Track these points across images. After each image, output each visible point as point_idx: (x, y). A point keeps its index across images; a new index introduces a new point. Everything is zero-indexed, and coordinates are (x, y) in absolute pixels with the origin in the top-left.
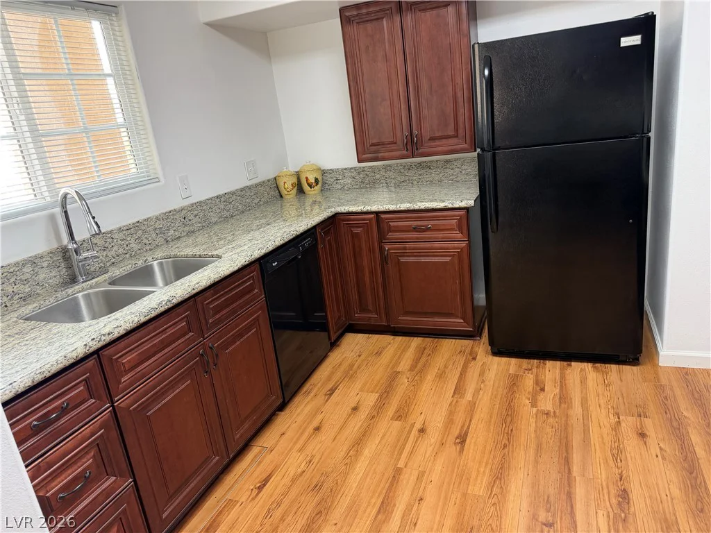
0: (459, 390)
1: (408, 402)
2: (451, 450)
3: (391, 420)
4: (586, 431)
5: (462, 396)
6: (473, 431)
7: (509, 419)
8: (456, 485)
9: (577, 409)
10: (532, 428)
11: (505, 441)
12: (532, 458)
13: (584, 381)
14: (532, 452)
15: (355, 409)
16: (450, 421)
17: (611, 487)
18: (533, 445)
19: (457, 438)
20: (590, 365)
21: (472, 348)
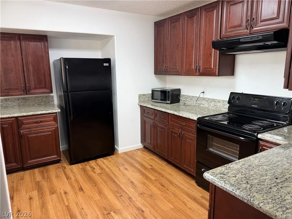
0: (68, 178)
1: (52, 188)
2: (80, 194)
3: (50, 195)
4: (113, 173)
5: (71, 179)
6: (83, 186)
7: (91, 179)
8: (90, 200)
9: (107, 170)
10: (99, 178)
11: (94, 184)
12: (105, 185)
13: (103, 163)
14: (104, 184)
15: (31, 198)
16: (73, 187)
17: (128, 182)
18: (103, 182)
19: (79, 190)
20: (102, 158)
21: (61, 165)
